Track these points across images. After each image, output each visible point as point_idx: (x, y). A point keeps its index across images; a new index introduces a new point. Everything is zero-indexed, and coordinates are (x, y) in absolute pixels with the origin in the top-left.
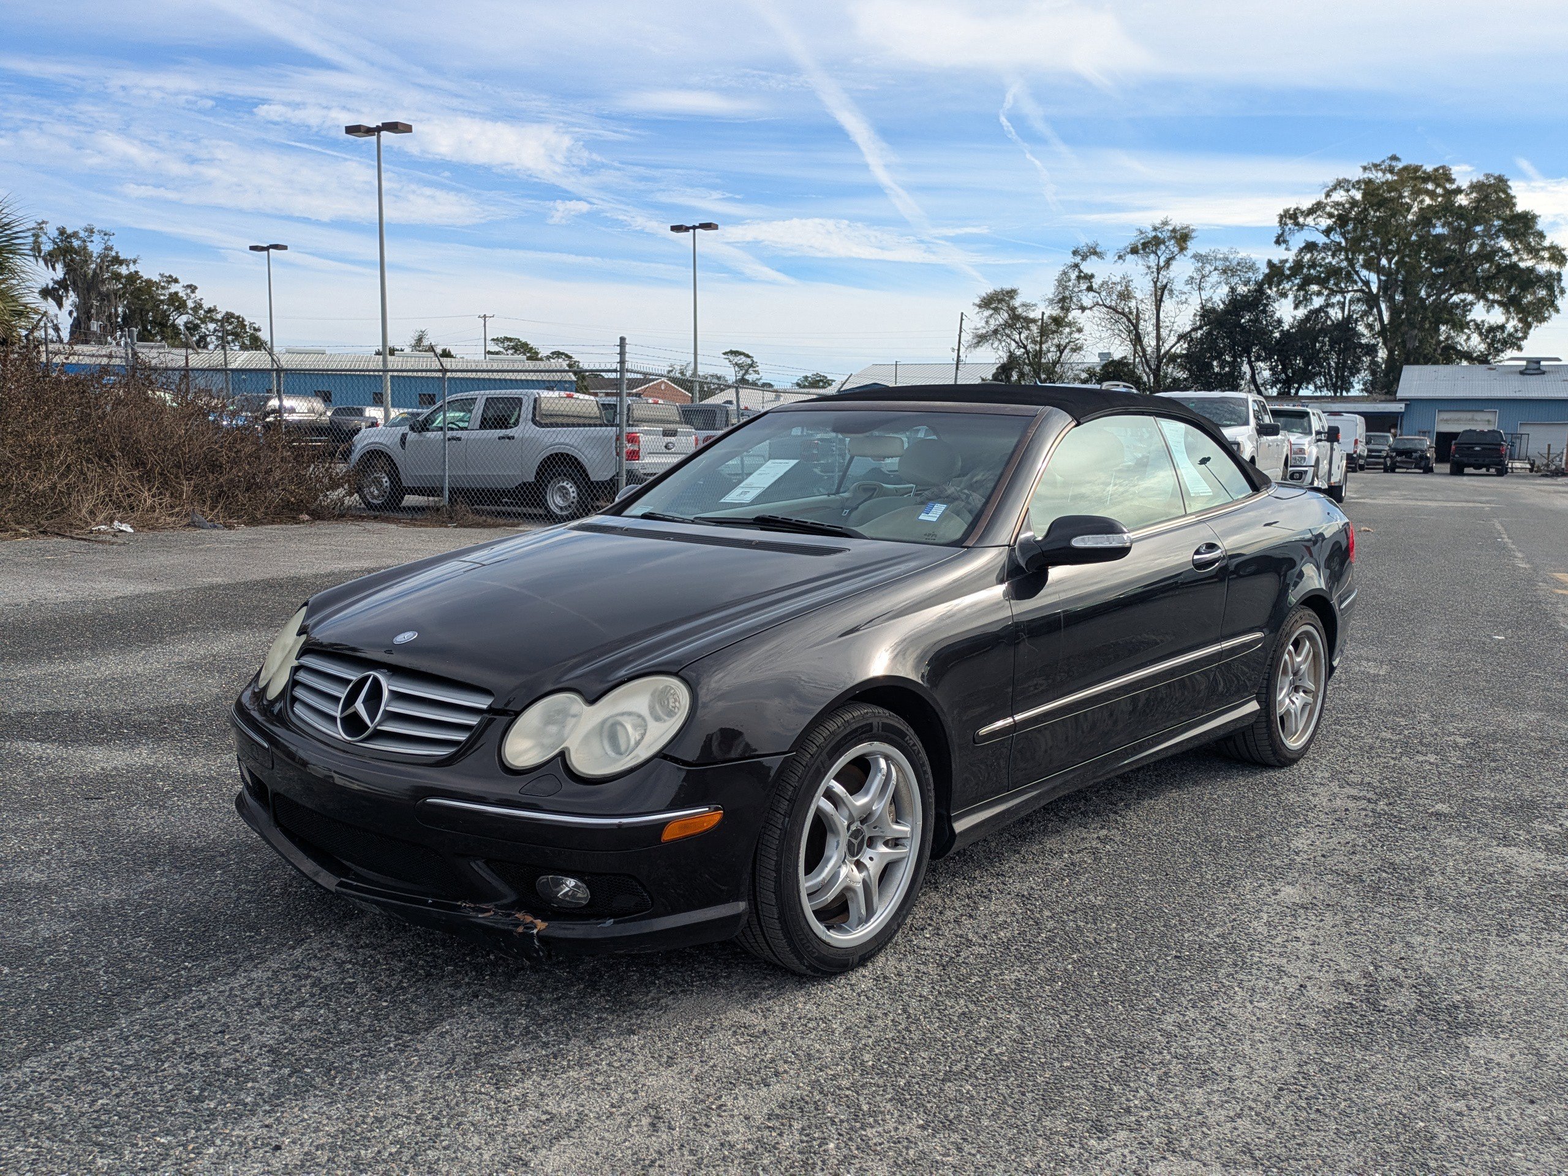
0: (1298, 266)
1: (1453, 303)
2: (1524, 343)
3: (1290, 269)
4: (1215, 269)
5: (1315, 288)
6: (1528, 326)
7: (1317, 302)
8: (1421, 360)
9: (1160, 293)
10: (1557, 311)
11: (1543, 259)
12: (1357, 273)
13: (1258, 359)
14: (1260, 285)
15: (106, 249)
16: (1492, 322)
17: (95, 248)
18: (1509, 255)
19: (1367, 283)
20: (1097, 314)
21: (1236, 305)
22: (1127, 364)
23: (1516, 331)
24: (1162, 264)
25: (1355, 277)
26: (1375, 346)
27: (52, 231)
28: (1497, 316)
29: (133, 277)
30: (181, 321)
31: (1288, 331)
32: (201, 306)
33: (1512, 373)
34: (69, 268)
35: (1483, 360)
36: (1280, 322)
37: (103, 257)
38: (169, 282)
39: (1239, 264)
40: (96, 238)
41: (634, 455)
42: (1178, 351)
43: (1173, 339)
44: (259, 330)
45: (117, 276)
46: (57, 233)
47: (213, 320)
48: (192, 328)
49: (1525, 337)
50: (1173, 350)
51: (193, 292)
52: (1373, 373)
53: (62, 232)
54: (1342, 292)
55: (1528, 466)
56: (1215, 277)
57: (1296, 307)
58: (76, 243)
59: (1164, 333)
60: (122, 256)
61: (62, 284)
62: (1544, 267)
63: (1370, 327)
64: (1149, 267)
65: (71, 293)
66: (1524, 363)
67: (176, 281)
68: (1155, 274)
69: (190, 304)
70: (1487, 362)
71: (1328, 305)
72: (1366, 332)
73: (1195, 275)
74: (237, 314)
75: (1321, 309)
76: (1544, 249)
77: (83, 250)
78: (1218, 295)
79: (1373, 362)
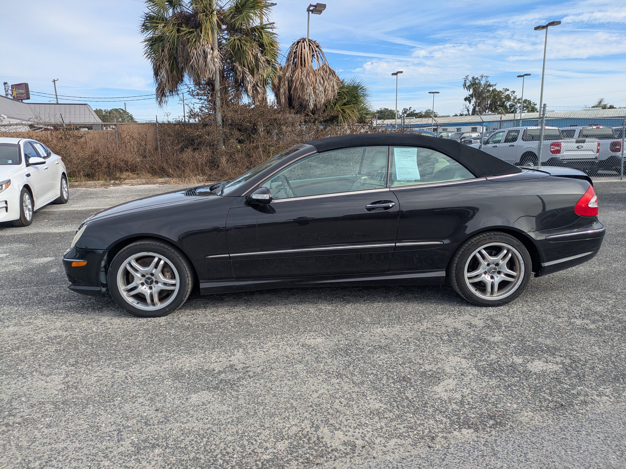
15: (486, 82)
17: (483, 82)
27: (470, 78)
29: (494, 90)
30: (508, 104)
32: (516, 98)
34: (474, 90)
37: (485, 85)
38: (506, 91)
40: (484, 79)
41: (558, 151)
44: (536, 105)
45: (489, 91)
46: (471, 79)
47: (519, 103)
48: (511, 106)
51: (514, 93)
53: (473, 78)
58: (477, 81)
60: (491, 84)
61: (472, 96)
65: (474, 98)
67: (508, 90)
69: (512, 98)
74: (528, 100)
77: (480, 84)
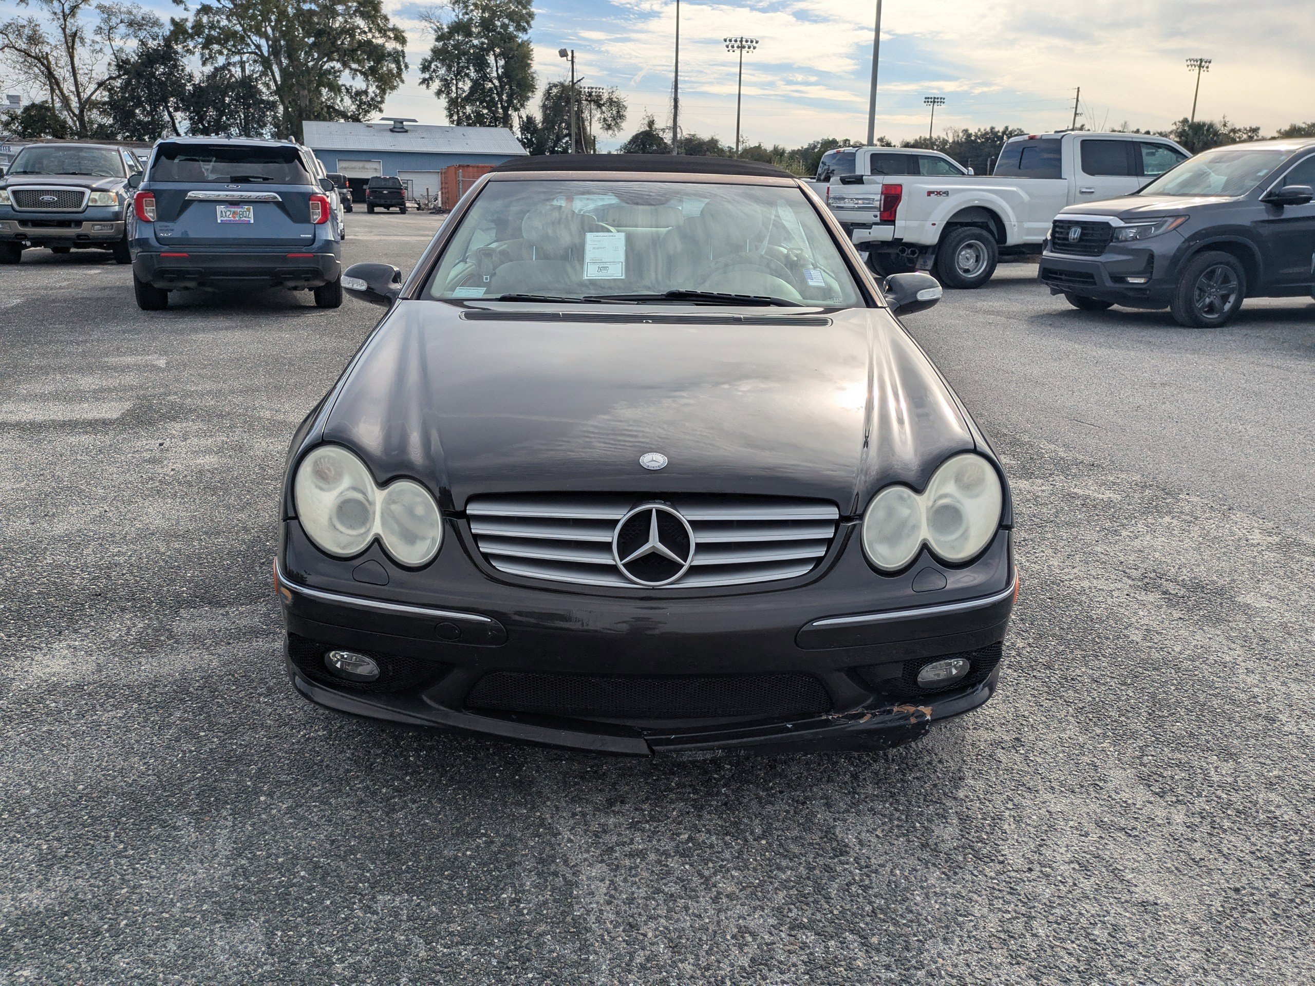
0: (198, 27)
1: (326, 70)
2: (383, 106)
3: (192, 28)
4: (122, 22)
5: (216, 47)
6: (383, 92)
7: (221, 61)
8: (312, 116)
9: (72, 40)
10: (403, 81)
11: (390, 38)
12: (249, 37)
13: (177, 109)
14: (167, 41)
16: (358, 88)
18: (365, 33)
19: (258, 47)
20: (9, 56)
21: (150, 58)
22: (48, 109)
23: (376, 96)
24: (67, 11)
25: (249, 41)
26: (274, 103)
28: (359, 83)
31: (199, 84)
33: (385, 130)
35: (356, 119)
36: (191, 75)
39: (143, 19)
42: (99, 99)
43: (93, 87)
49: (382, 102)
50: (93, 97)
52: (276, 126)
54: (240, 53)
55: (416, 206)
56: (122, 29)
57: (204, 64)
59: (81, 79)
62: (391, 46)
63: (267, 86)
64: (55, 13)
66: (392, 122)
68: (62, 21)
70: (358, 120)
71: (229, 64)
72: (264, 90)
73: (102, 25)
75: (224, 68)
76: (390, 30)
78: (131, 47)
79: (275, 117)
